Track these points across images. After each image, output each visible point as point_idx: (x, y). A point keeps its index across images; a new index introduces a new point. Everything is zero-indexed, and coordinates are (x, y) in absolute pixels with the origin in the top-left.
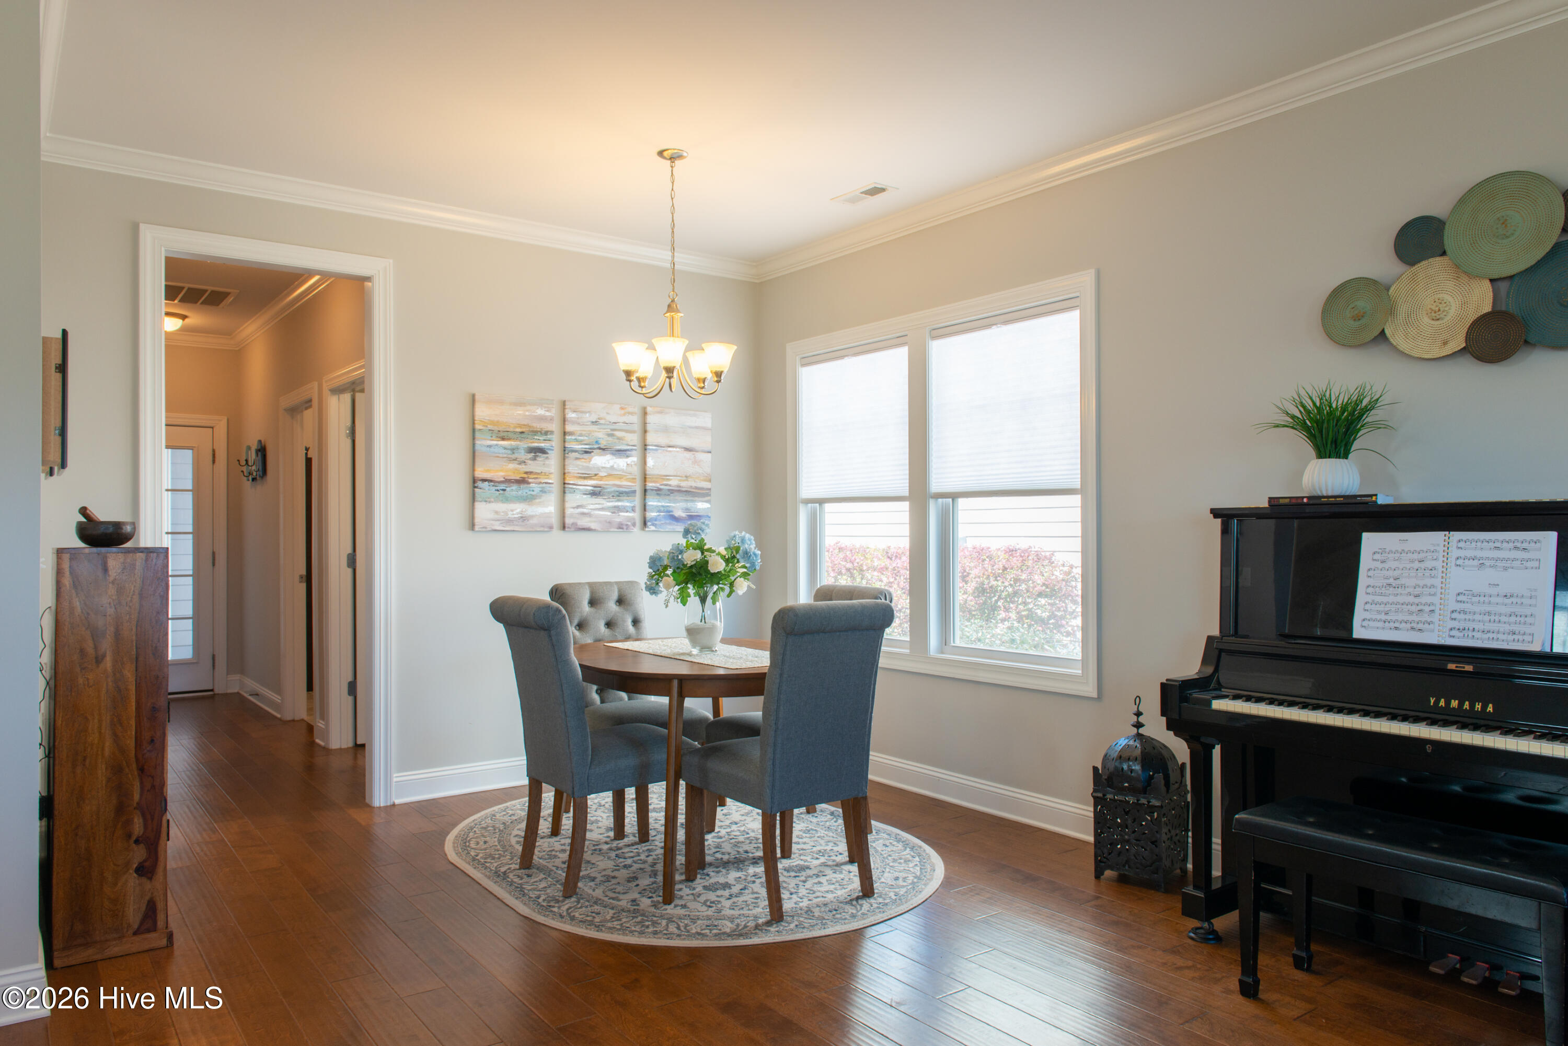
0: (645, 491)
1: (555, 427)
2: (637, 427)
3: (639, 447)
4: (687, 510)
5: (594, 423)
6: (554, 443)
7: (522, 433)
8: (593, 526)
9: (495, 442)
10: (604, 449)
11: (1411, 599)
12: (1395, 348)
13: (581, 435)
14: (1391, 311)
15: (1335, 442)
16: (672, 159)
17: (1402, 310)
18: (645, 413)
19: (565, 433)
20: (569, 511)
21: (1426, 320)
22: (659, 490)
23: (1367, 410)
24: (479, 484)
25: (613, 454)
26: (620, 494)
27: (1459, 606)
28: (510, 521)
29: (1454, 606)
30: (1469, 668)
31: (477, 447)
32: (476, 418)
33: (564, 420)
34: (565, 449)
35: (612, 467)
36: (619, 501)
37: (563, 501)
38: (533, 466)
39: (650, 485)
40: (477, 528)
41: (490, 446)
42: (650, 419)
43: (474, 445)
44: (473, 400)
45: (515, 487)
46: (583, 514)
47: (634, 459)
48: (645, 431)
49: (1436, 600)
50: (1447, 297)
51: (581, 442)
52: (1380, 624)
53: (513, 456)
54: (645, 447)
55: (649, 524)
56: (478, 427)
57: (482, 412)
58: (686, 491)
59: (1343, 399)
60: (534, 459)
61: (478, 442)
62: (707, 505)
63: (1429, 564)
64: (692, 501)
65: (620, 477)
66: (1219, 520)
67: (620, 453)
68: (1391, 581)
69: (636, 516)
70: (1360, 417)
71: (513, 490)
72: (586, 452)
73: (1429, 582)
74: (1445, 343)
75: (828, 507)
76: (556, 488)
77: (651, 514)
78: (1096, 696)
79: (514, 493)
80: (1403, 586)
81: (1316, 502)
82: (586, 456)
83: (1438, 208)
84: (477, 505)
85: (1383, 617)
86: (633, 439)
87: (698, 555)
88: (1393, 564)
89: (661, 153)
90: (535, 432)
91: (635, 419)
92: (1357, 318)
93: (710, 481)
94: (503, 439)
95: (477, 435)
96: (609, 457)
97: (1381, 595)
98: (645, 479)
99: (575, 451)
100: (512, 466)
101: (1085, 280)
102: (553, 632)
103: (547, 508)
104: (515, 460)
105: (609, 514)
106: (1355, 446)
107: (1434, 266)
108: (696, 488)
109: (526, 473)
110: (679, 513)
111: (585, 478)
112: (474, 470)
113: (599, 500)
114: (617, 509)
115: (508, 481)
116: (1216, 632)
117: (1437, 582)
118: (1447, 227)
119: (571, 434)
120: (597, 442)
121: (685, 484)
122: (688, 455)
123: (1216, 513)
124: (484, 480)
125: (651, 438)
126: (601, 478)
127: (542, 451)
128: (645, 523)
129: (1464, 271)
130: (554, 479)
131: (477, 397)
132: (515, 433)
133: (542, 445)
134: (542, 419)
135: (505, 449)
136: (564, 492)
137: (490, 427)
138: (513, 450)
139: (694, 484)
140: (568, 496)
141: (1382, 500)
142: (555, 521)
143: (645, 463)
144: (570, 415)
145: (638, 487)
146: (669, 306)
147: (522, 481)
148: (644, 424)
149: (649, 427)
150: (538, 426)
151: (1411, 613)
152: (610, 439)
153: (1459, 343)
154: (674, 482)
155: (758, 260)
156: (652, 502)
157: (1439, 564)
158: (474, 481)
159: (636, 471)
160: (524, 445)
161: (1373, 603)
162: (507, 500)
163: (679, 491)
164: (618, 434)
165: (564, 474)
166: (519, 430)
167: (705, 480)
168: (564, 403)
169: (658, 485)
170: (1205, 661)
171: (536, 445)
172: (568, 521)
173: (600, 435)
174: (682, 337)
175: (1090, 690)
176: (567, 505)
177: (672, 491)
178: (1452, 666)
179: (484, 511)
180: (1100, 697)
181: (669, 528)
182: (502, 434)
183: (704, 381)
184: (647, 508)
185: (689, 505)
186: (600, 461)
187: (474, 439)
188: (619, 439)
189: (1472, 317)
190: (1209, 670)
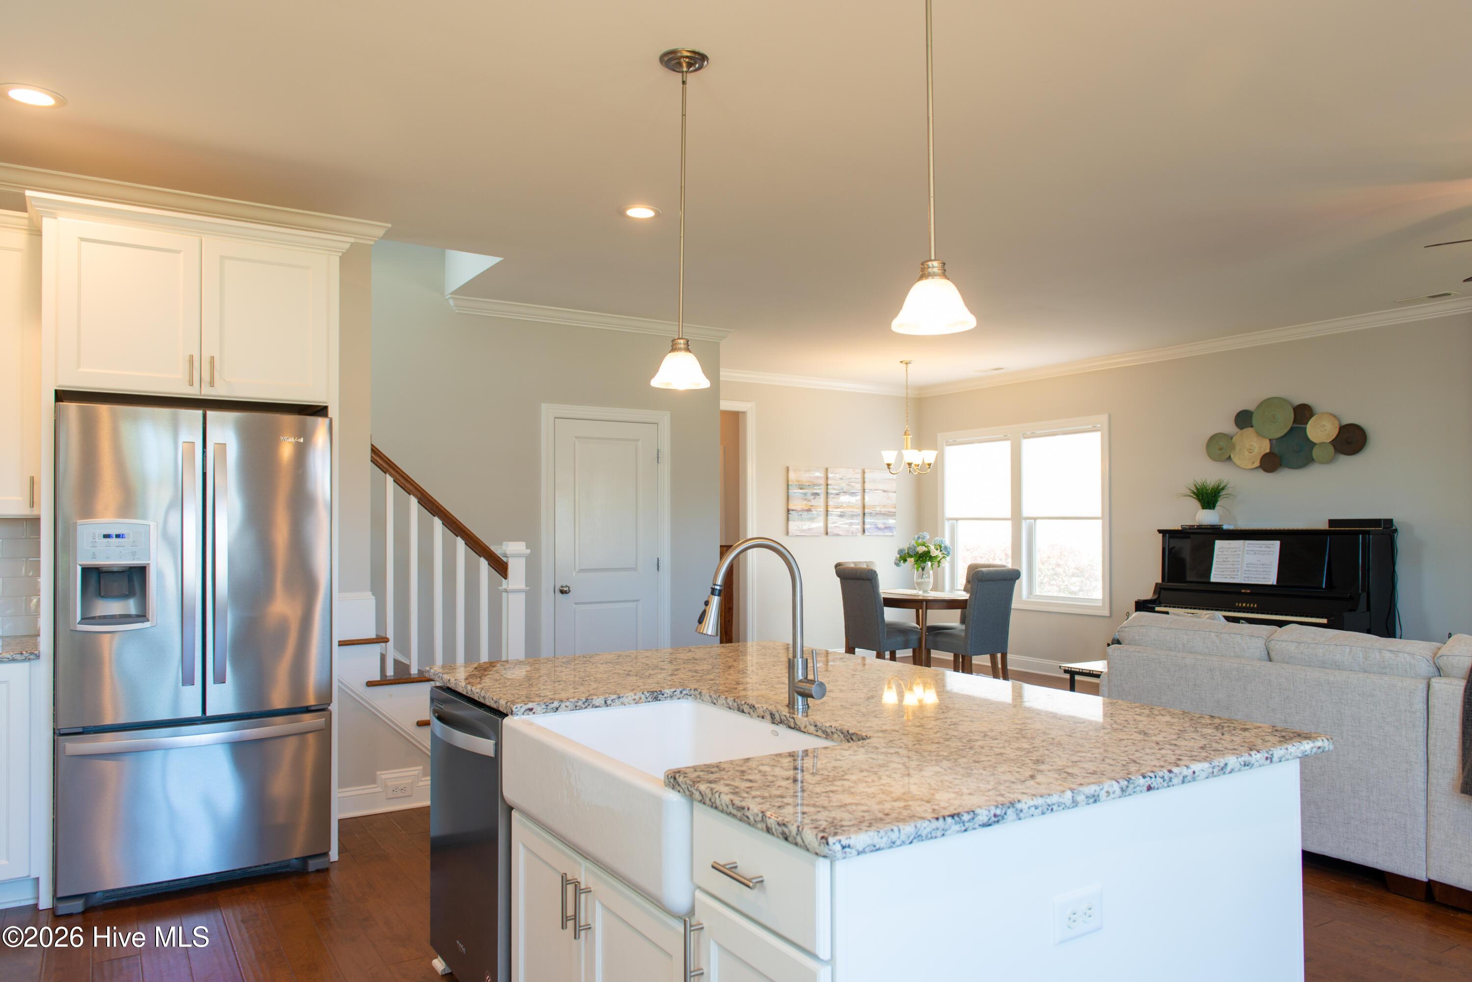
0: (864, 514)
1: (822, 482)
2: (860, 480)
3: (860, 492)
4: (884, 524)
5: (841, 479)
6: (821, 490)
7: (809, 485)
8: (841, 533)
9: (797, 491)
10: (845, 492)
11: (1231, 566)
12: (1235, 463)
13: (835, 485)
14: (1233, 447)
15: (1208, 503)
16: (907, 364)
17: (1238, 448)
18: (864, 473)
19: (827, 485)
20: (829, 525)
21: (1247, 453)
22: (871, 513)
23: (1223, 489)
24: (791, 512)
25: (850, 495)
26: (853, 516)
27: (1247, 569)
28: (804, 531)
29: (1245, 568)
30: (1249, 591)
31: (790, 494)
32: (790, 479)
33: (827, 478)
34: (827, 493)
35: (849, 502)
36: (852, 519)
37: (826, 520)
38: (814, 502)
39: (866, 511)
40: (790, 534)
41: (795, 493)
42: (866, 475)
43: (788, 492)
44: (788, 469)
45: (806, 513)
46: (836, 527)
47: (859, 497)
48: (864, 482)
49: (1239, 566)
50: (1255, 445)
51: (834, 489)
52: (1220, 576)
53: (805, 498)
54: (864, 491)
55: (866, 531)
56: (790, 483)
57: (792, 476)
58: (884, 514)
59: (1212, 484)
60: (814, 499)
61: (790, 491)
62: (894, 521)
63: (1237, 553)
64: (887, 519)
65: (852, 507)
66: (1161, 535)
67: (853, 494)
68: (1225, 559)
69: (860, 527)
70: (1219, 492)
71: (805, 514)
72: (837, 494)
73: (1237, 560)
74: (1253, 463)
75: (959, 522)
76: (823, 514)
77: (867, 527)
78: (1108, 615)
79: (805, 517)
80: (1229, 561)
81: (1200, 527)
82: (837, 496)
83: (1251, 407)
84: (790, 523)
85: (1221, 573)
86: (859, 486)
87: (925, 549)
88: (1225, 553)
89: (901, 362)
90: (815, 485)
91: (859, 476)
92: (1221, 449)
93: (895, 508)
94: (801, 489)
95: (790, 487)
96: (848, 496)
97: (1222, 565)
98: (864, 507)
99: (832, 494)
100: (804, 502)
101: (1104, 418)
102: (873, 581)
103: (819, 524)
104: (806, 499)
105: (847, 526)
106: (1217, 505)
107: (1249, 431)
108: (889, 512)
109: (811, 506)
110: (881, 526)
111: (837, 508)
112: (788, 505)
113: (843, 519)
114: (851, 524)
115: (803, 510)
116: (1160, 581)
117: (1240, 560)
118: (1254, 415)
119: (831, 485)
120: (842, 489)
121: (883, 510)
122: (885, 494)
123: (1160, 531)
124: (793, 510)
125: (867, 486)
126: (844, 508)
127: (817, 494)
128: (864, 531)
129: (1259, 434)
130: (822, 509)
131: (790, 468)
132: (806, 485)
133: (818, 491)
134: (818, 478)
135: (802, 494)
136: (827, 515)
137: (795, 483)
138: (805, 494)
139: (887, 510)
140: (829, 517)
141: (1225, 527)
142: (823, 530)
143: (864, 499)
144: (830, 475)
145: (860, 511)
146: (905, 432)
147: (809, 510)
148: (864, 478)
149: (866, 480)
150: (816, 481)
151: (1231, 571)
152: (848, 487)
153: (1257, 464)
154: (878, 509)
155: (921, 388)
156: (867, 520)
157: (1240, 553)
158: (788, 510)
159: (860, 503)
160: (809, 491)
161: (1218, 568)
162: (802, 520)
163: (880, 514)
164: (852, 484)
165: (827, 506)
166: (808, 484)
167: (893, 508)
168: (827, 469)
169: (870, 511)
170: (1154, 593)
171: (815, 491)
172: (829, 530)
173: (844, 485)
174: (912, 448)
175: (1106, 613)
176: (829, 522)
177: (877, 514)
178: (1243, 591)
179: (793, 526)
180: (1111, 616)
181: (876, 534)
182: (800, 486)
183: (918, 465)
184: (865, 523)
185: (885, 521)
186: (844, 499)
187: (788, 489)
188: (852, 487)
189: (1263, 453)
190: (1156, 597)
